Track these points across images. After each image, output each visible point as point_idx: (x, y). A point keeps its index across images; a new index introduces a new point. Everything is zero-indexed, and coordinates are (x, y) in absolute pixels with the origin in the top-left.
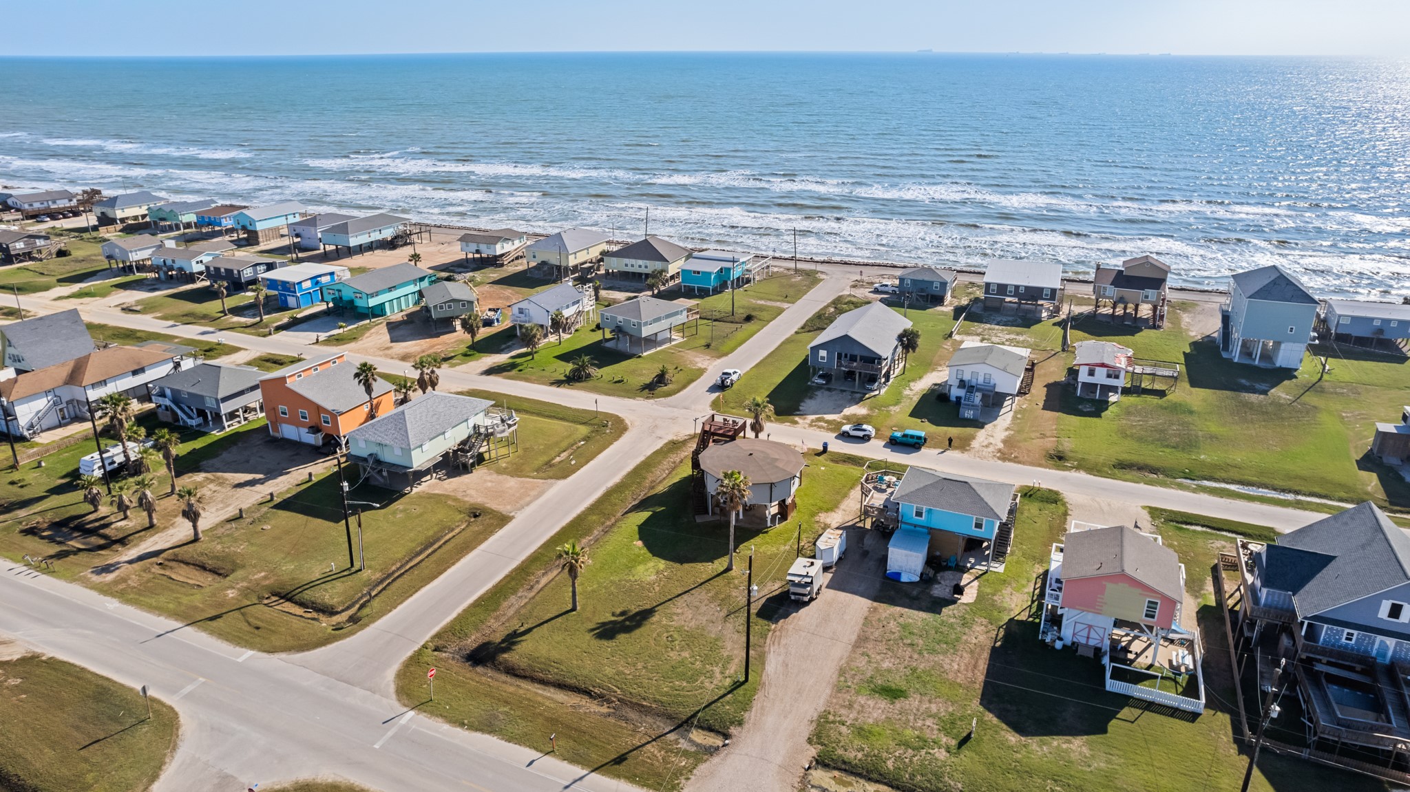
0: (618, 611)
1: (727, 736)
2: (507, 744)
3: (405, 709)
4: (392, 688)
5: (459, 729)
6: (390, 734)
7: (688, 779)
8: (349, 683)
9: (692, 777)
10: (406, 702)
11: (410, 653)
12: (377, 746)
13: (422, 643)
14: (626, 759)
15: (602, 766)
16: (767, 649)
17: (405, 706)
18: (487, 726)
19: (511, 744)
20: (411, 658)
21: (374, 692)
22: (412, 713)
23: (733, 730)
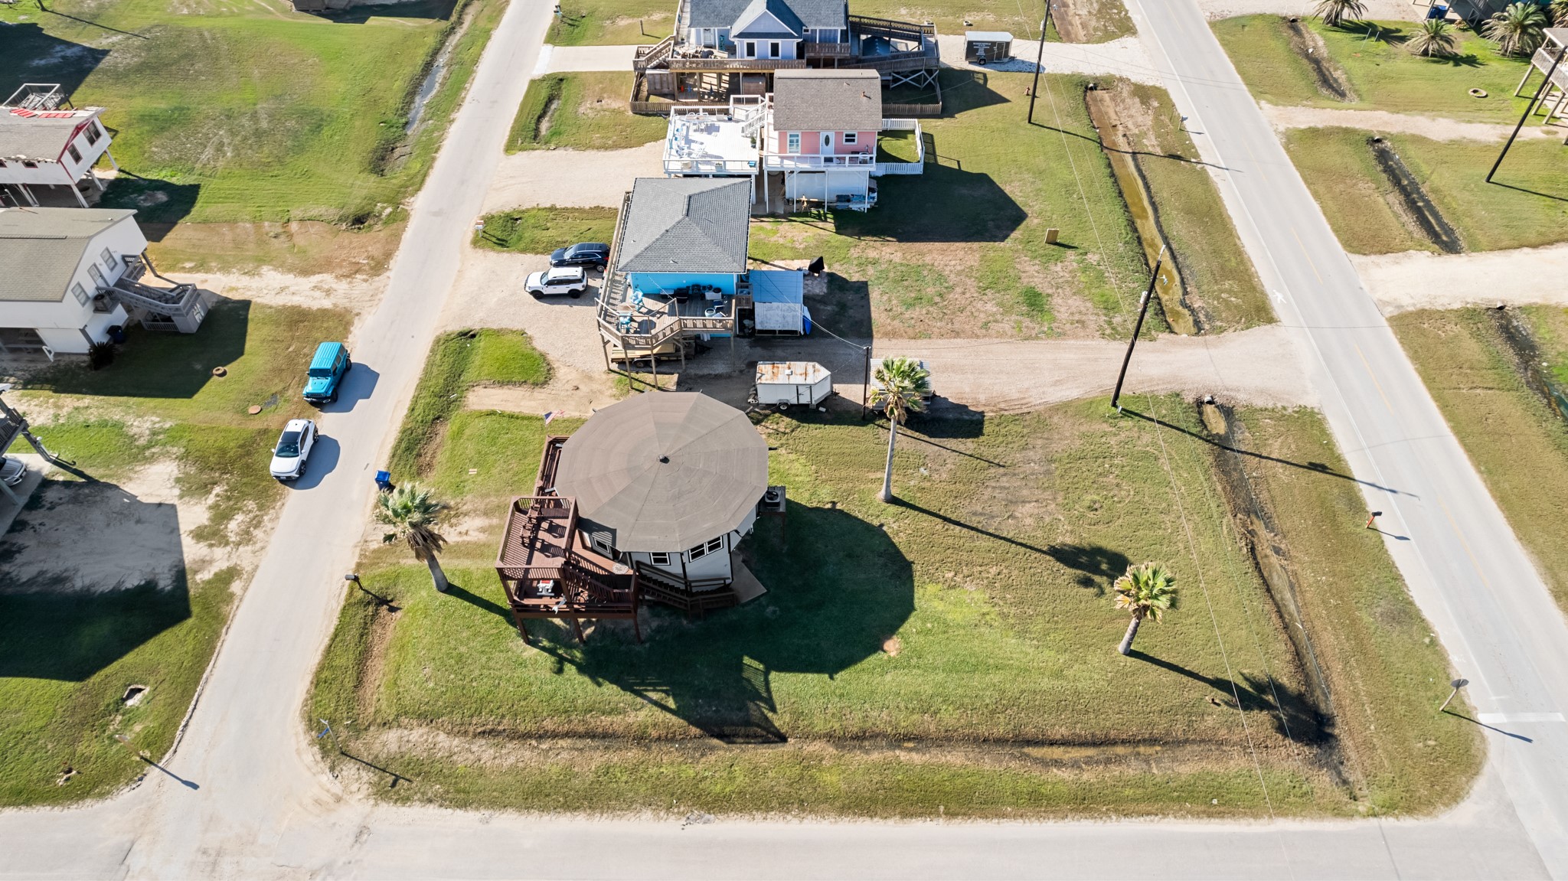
0: (1092, 591)
1: (1200, 403)
2: (1405, 576)
3: (1487, 732)
4: (1480, 785)
5: (1443, 641)
6: (1531, 717)
7: (1284, 408)
8: (1540, 861)
9: (1279, 405)
10: (1477, 742)
11: (1407, 822)
12: (1560, 717)
13: (1373, 821)
14: (1310, 464)
15: (1340, 476)
16: (1042, 408)
17: (1483, 739)
18: (1405, 614)
19: (1402, 572)
20: (1410, 810)
21: (1510, 805)
22: (1481, 717)
23: (1190, 398)
